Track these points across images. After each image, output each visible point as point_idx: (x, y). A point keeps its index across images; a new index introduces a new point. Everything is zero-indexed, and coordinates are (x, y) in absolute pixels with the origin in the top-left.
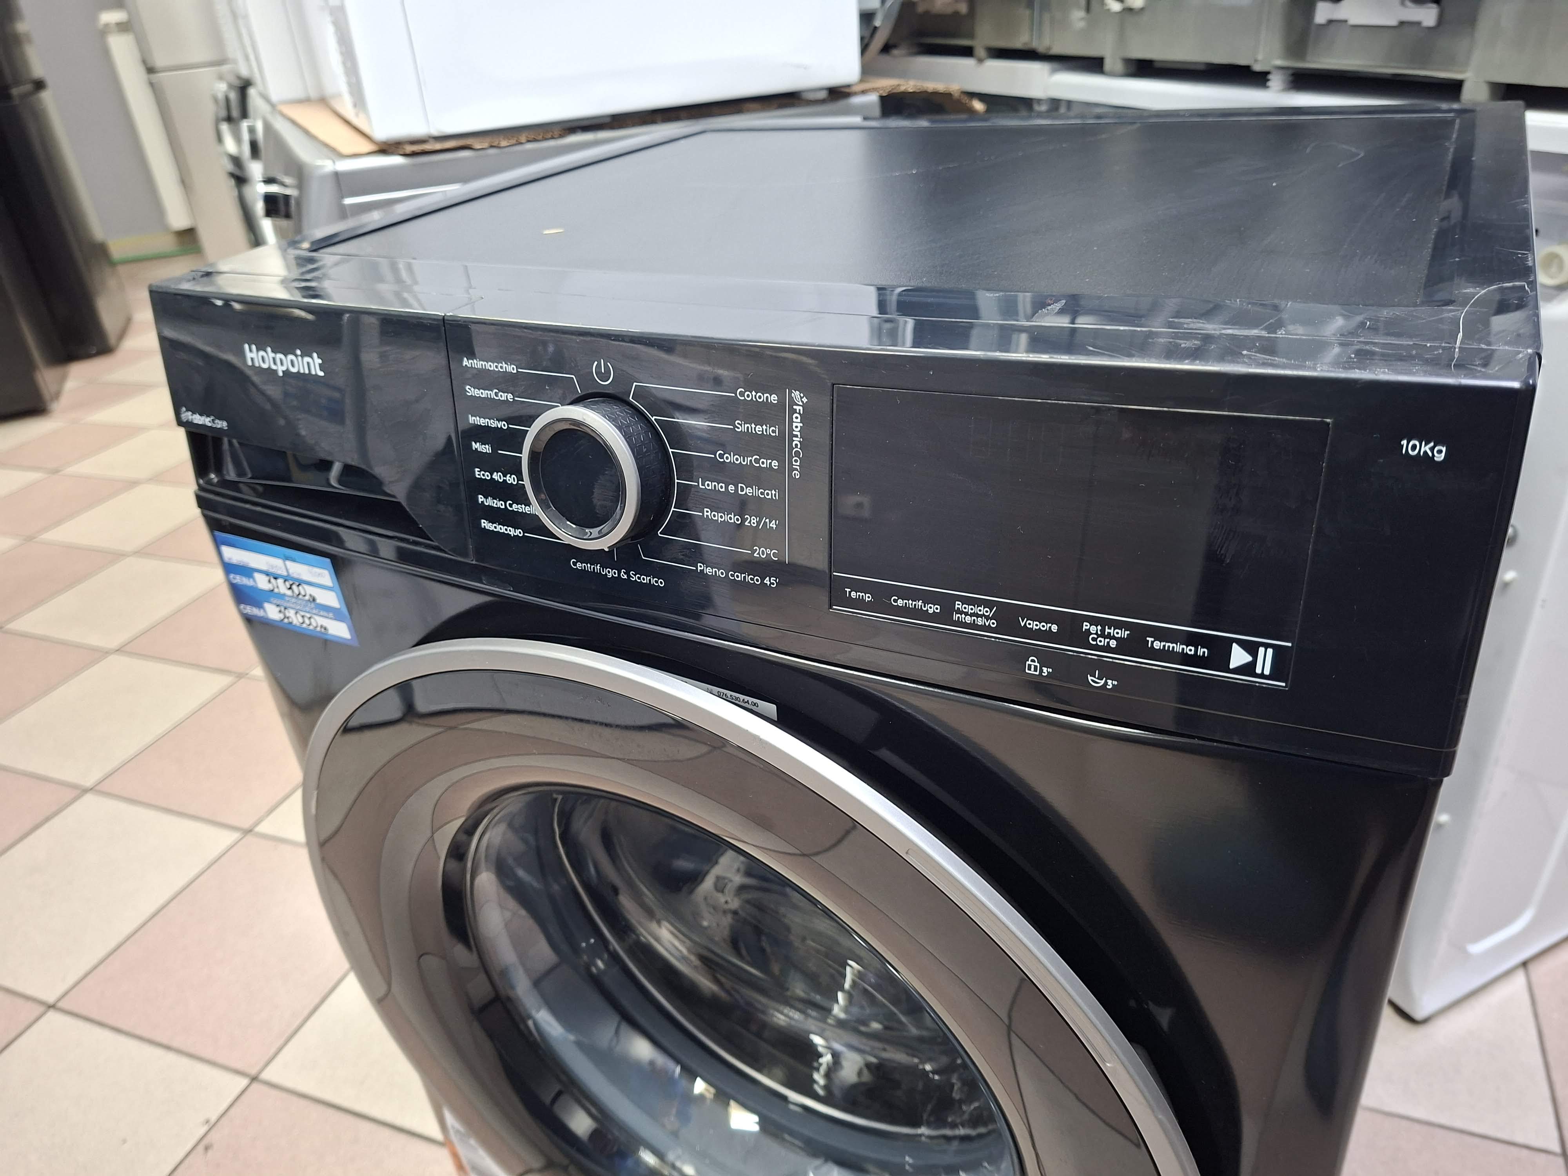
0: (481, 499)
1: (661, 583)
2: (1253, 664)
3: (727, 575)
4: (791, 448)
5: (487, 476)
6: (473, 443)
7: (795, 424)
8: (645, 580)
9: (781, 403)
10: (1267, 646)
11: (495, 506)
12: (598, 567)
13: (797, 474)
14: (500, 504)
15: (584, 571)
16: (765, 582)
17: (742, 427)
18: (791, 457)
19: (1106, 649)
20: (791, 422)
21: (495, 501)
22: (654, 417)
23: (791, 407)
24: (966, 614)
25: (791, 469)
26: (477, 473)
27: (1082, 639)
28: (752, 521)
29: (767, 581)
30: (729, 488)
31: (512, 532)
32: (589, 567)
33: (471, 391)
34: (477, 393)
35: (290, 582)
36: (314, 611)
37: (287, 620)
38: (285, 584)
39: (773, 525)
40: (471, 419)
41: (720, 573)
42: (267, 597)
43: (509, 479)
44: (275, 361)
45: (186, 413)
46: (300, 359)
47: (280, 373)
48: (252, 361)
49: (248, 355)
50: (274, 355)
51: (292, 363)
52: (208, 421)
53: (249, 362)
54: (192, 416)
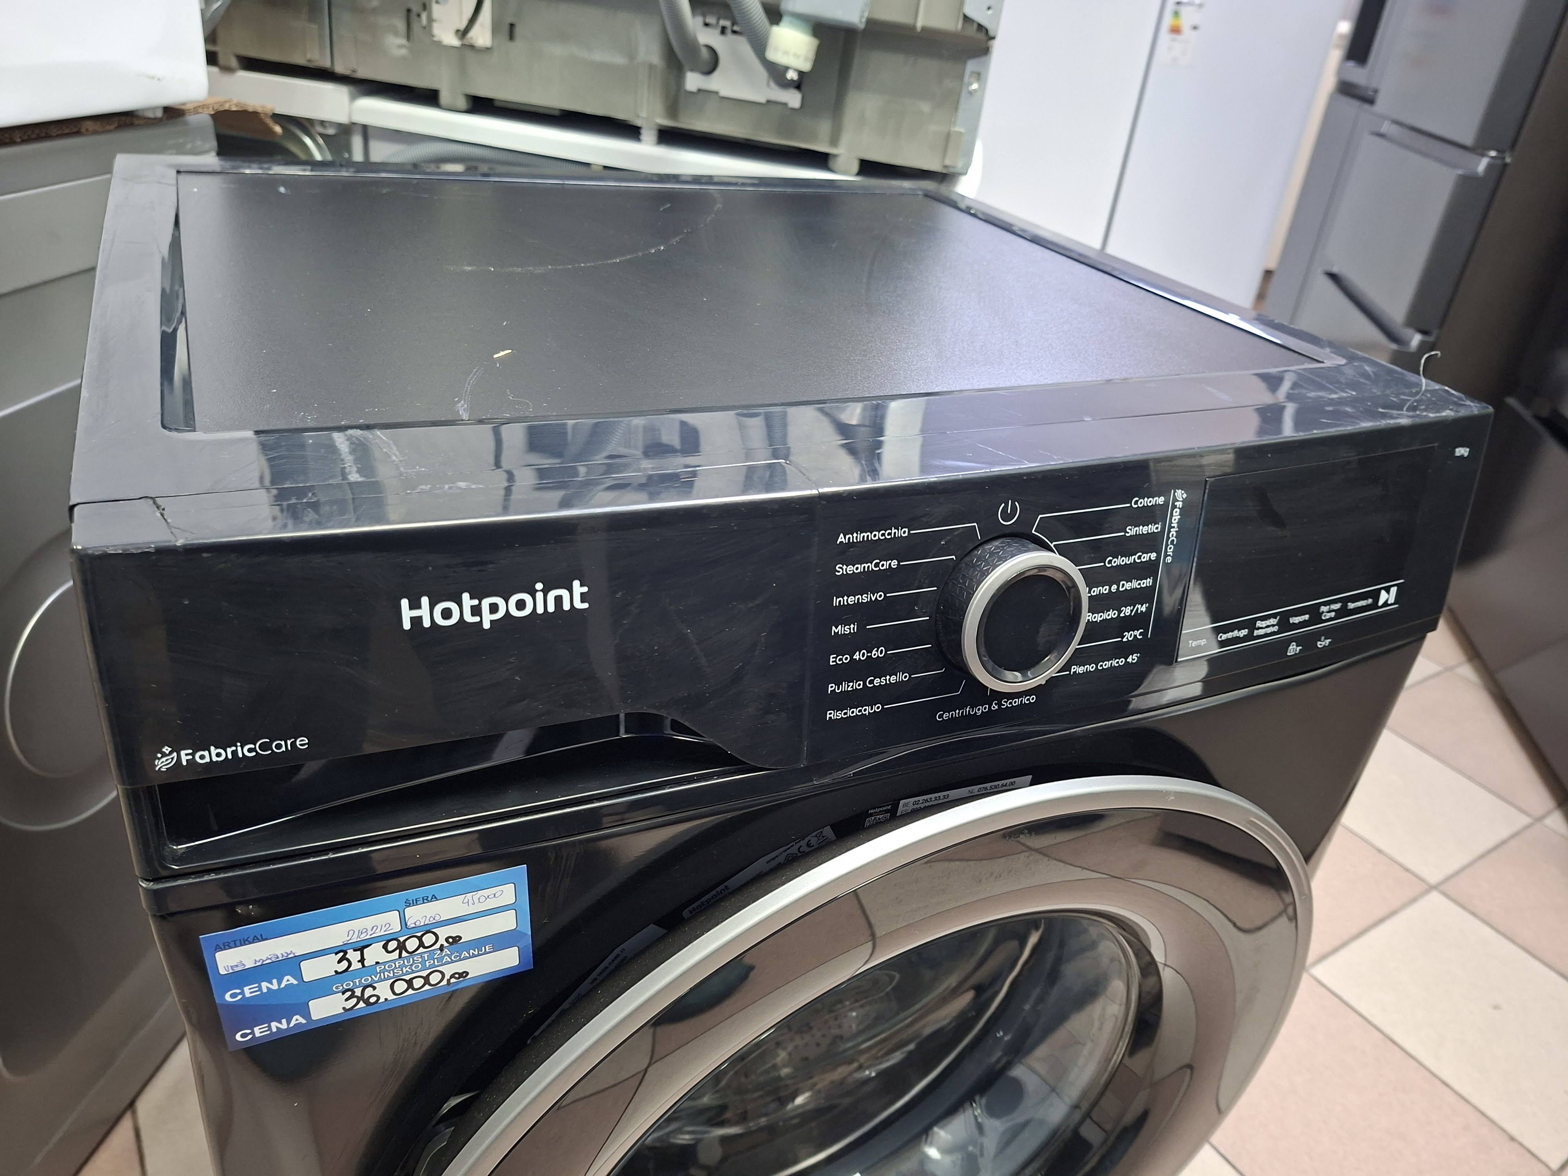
0: (831, 687)
1: (1032, 698)
2: (1388, 599)
3: (1097, 667)
4: (1168, 538)
5: (846, 658)
6: (834, 628)
7: (1174, 518)
8: (1016, 701)
9: (1166, 503)
10: (1395, 585)
11: (849, 689)
12: (968, 709)
13: (1169, 560)
14: (859, 685)
15: (952, 719)
16: (1128, 660)
17: (1131, 531)
18: (1167, 545)
19: (1331, 619)
20: (1172, 515)
21: (851, 684)
22: (1054, 543)
23: (1173, 504)
24: (1262, 628)
25: (1166, 556)
26: (831, 660)
28: (1127, 611)
30: (1112, 588)
31: (867, 710)
32: (957, 713)
33: (842, 570)
34: (850, 569)
35: (402, 939)
36: (447, 959)
37: (362, 1004)
38: (385, 947)
39: (1144, 609)
40: (836, 601)
41: (1091, 668)
42: (322, 987)
43: (875, 654)
44: (476, 611)
45: (175, 754)
46: (540, 596)
47: (486, 625)
48: (416, 621)
49: (407, 614)
50: (475, 602)
51: (521, 605)
52: (245, 751)
53: (407, 625)
54: (193, 754)
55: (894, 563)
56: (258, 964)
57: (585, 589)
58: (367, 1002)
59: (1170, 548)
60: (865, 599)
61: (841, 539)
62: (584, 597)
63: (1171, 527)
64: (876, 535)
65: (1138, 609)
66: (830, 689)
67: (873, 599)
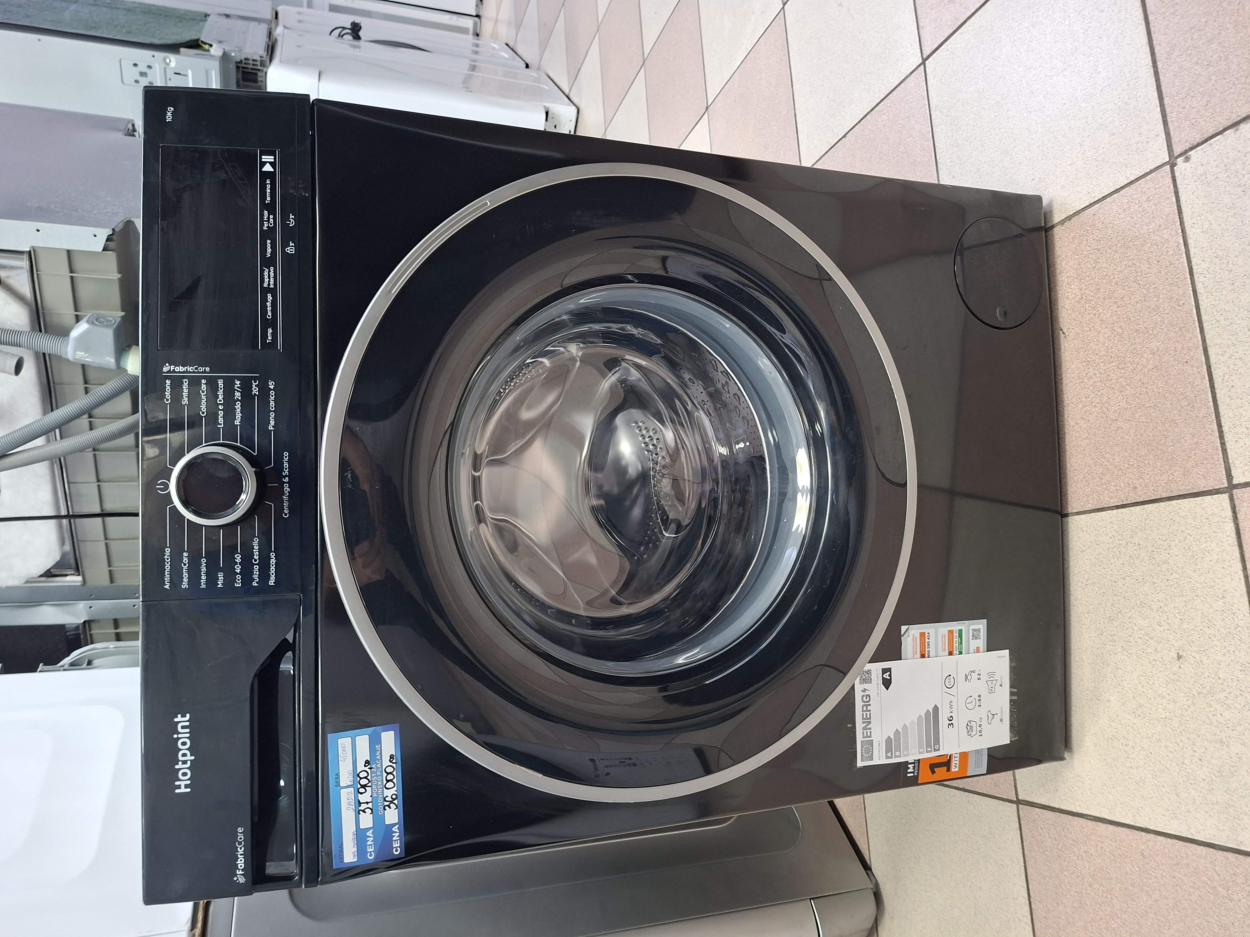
0: (255, 584)
1: (286, 454)
2: (270, 163)
3: (272, 411)
4: (194, 372)
5: (239, 577)
6: (219, 586)
7: (181, 370)
8: (286, 465)
9: (170, 378)
10: (261, 158)
11: (258, 573)
12: (285, 497)
13: (208, 369)
14: (256, 568)
15: (289, 507)
17: (185, 401)
18: (199, 372)
19: (275, 219)
20: (179, 372)
21: (255, 572)
23: (171, 372)
24: (269, 281)
25: (205, 372)
26: (238, 585)
27: (272, 230)
28: (238, 395)
29: (272, 387)
30: (221, 408)
31: (273, 561)
32: (286, 504)
33: (185, 585)
34: (185, 580)
35: (359, 786)
36: (379, 766)
37: (396, 802)
38: (361, 793)
39: (238, 382)
40: (203, 586)
41: (272, 415)
42: (378, 819)
43: (238, 560)
44: (184, 762)
45: (238, 876)
46: (180, 736)
47: (193, 758)
48: (186, 786)
49: (183, 790)
50: (180, 763)
51: (184, 744)
52: (241, 851)
53: (189, 790)
54: (239, 869)
55: (185, 554)
56: (356, 846)
57: (179, 716)
58: (394, 799)
59: (200, 369)
60: (204, 569)
61: (167, 587)
62: (184, 716)
63: (187, 372)
64: (168, 567)
65: (238, 387)
66: (256, 585)
67: (205, 565)
